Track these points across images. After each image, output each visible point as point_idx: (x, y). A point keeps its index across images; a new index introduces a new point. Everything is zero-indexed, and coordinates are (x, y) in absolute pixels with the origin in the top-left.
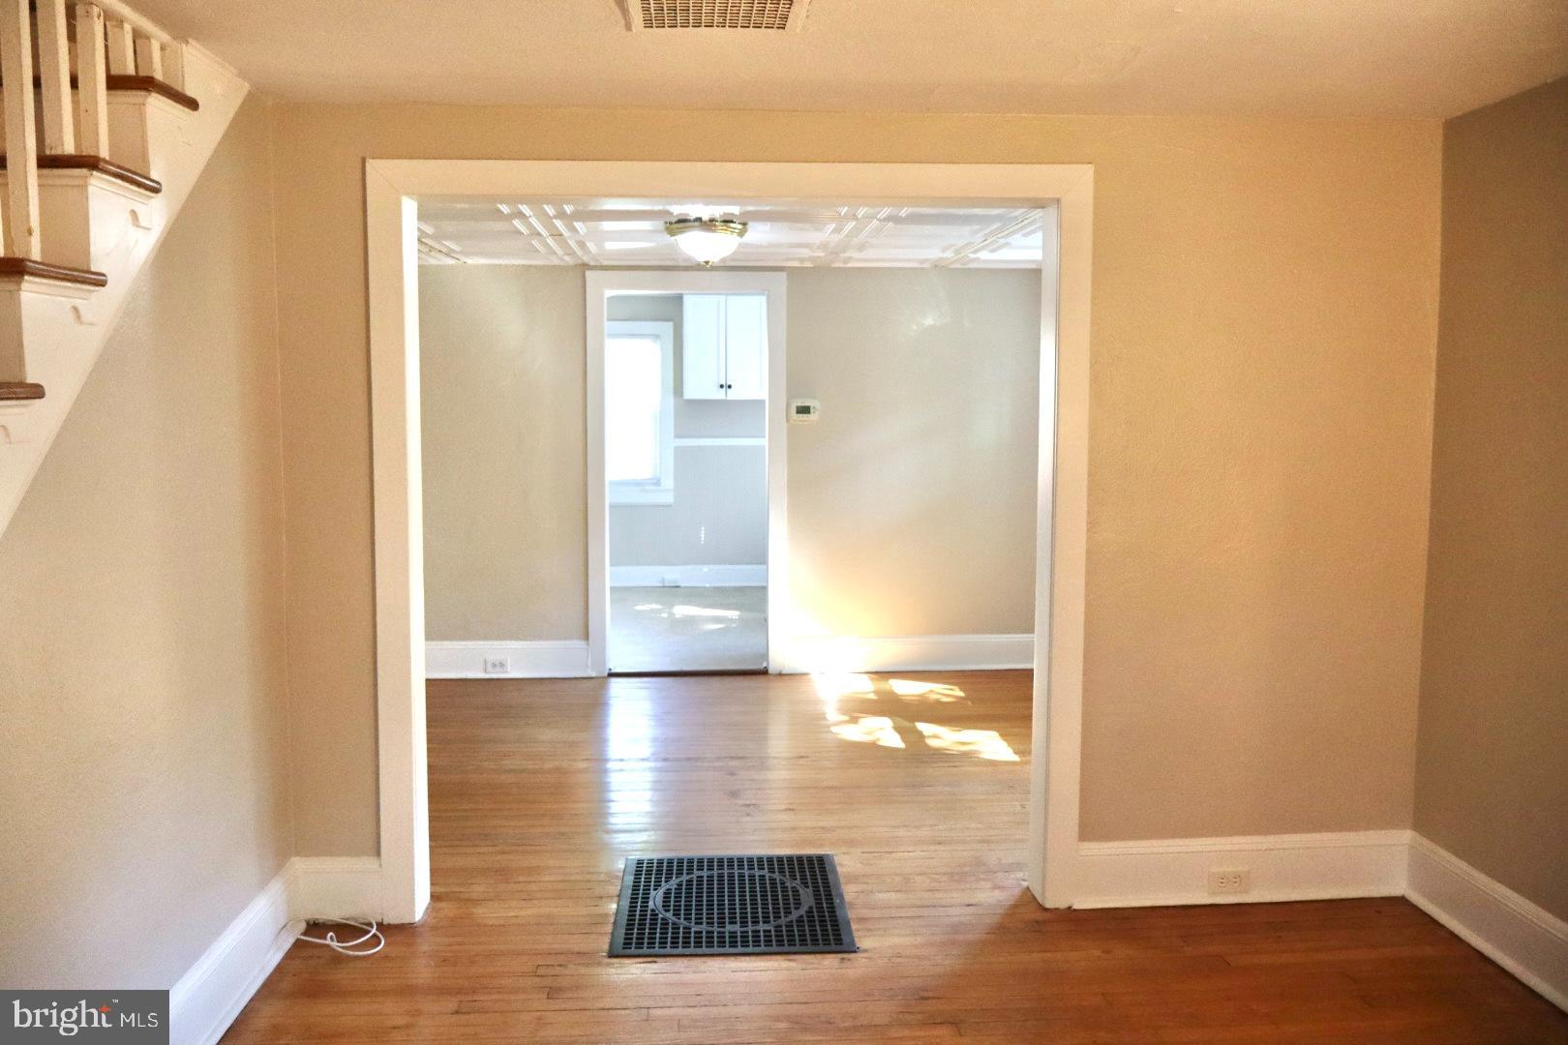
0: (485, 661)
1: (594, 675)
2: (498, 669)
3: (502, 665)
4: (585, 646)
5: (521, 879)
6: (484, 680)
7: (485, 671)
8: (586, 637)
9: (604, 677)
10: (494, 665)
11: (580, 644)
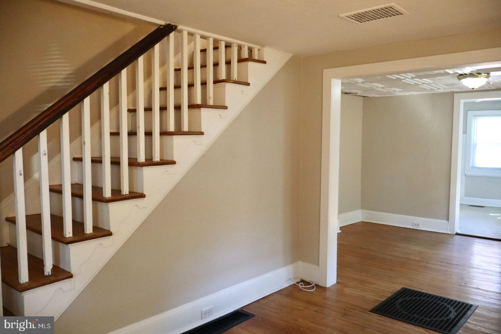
0: (413, 223)
1: (450, 233)
2: (417, 226)
3: (418, 225)
4: (448, 223)
5: (366, 285)
6: (413, 229)
7: (413, 226)
8: (448, 219)
9: (454, 235)
10: (416, 225)
11: (445, 221)
